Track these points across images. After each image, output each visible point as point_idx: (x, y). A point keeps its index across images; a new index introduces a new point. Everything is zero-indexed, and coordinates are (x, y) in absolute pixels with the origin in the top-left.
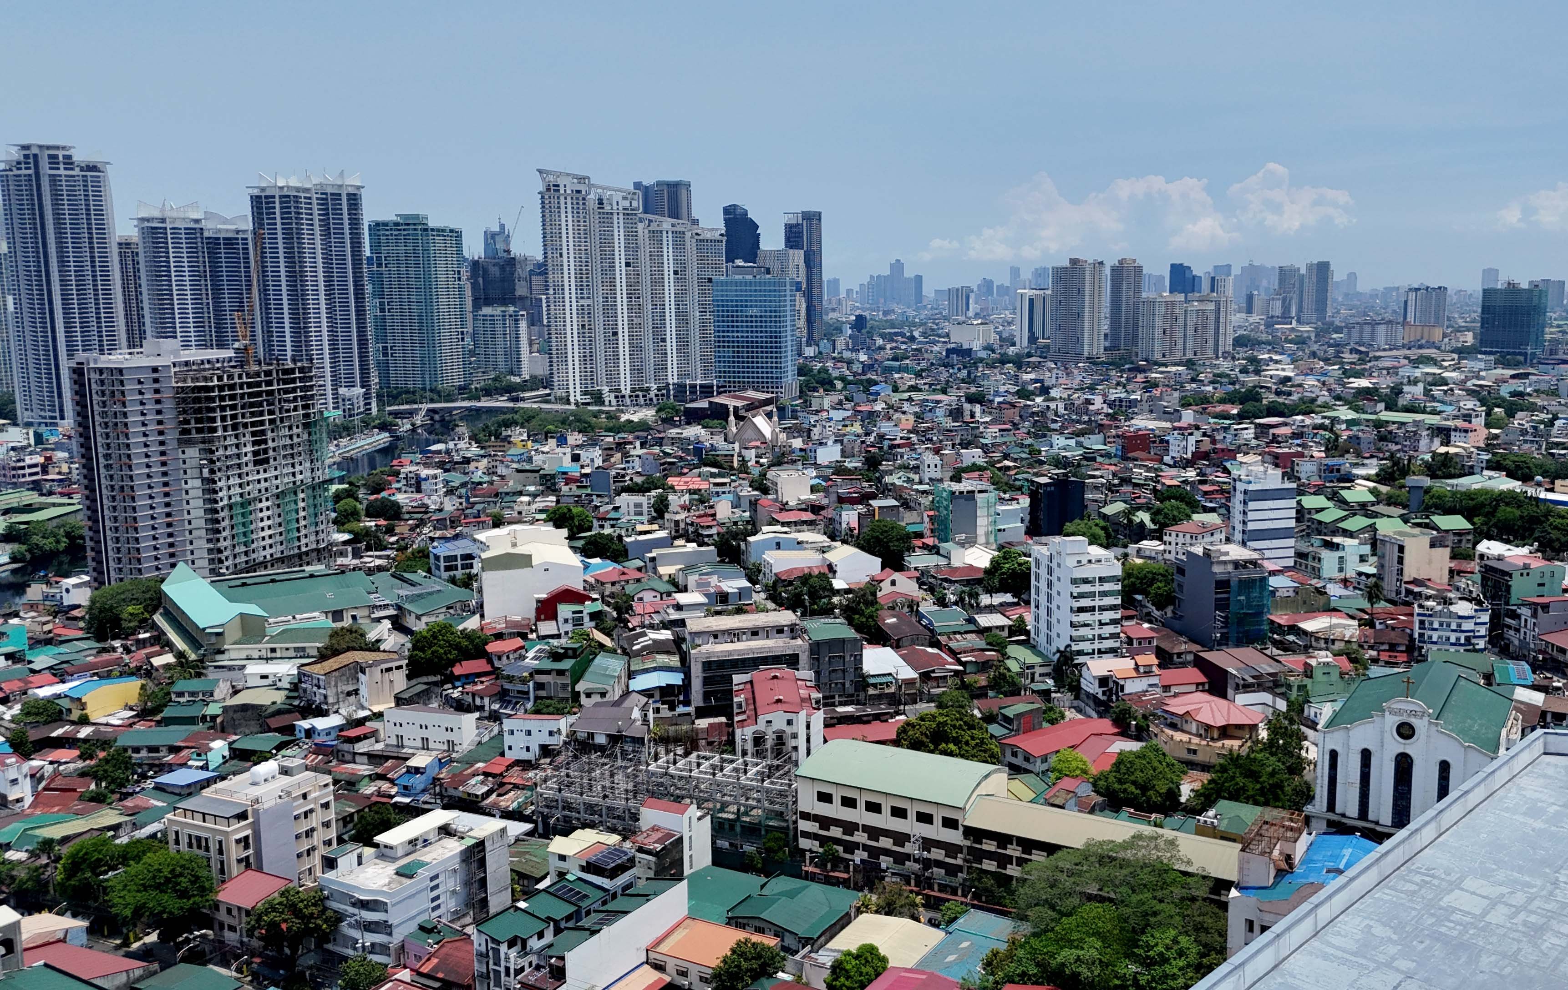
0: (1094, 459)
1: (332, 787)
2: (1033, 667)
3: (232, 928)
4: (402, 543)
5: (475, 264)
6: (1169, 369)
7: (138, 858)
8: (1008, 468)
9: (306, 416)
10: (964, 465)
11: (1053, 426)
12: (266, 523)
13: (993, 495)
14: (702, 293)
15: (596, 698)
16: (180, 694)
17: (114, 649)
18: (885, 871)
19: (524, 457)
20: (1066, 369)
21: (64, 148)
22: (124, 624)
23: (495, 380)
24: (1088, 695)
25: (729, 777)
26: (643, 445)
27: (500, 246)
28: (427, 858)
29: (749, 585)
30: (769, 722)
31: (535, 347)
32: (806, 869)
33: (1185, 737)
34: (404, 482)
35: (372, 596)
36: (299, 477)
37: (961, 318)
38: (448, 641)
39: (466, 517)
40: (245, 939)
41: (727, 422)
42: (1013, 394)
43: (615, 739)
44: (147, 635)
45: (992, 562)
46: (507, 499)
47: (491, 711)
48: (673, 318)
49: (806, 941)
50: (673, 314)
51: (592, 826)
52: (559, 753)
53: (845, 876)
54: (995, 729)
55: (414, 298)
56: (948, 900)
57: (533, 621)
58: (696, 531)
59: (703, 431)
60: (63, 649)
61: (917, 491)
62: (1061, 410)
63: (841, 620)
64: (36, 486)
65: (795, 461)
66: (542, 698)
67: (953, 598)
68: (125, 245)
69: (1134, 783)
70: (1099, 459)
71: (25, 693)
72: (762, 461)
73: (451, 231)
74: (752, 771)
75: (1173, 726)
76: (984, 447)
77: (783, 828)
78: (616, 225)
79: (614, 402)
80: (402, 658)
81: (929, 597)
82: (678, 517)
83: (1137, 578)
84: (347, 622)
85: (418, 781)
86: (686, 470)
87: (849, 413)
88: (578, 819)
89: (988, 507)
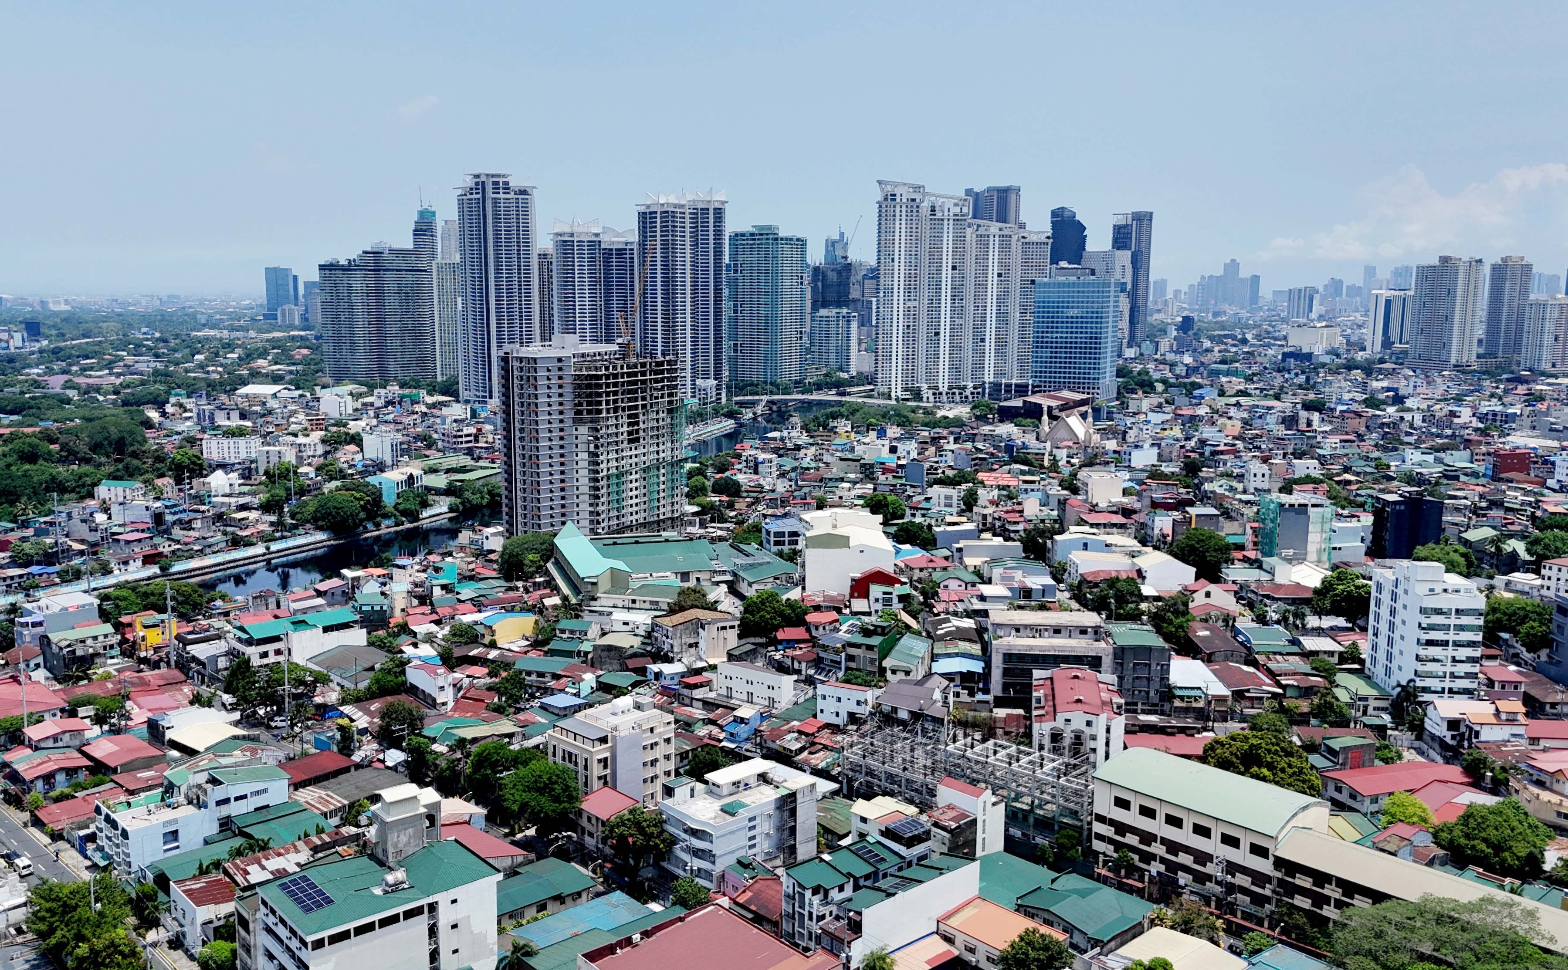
0: (1457, 478)
1: (673, 726)
2: (1366, 699)
3: (591, 835)
4: (740, 518)
5: (816, 270)
6: (1559, 381)
7: (525, 763)
8: (1349, 482)
9: (670, 403)
10: (1296, 476)
11: (1407, 439)
12: (634, 493)
13: (1329, 510)
14: (1024, 295)
15: (901, 676)
16: (563, 631)
17: (517, 589)
18: (1183, 888)
19: (847, 447)
20: (1427, 377)
21: (503, 176)
22: (526, 569)
23: (826, 375)
24: (1433, 737)
25: (1025, 768)
26: (956, 441)
27: (839, 253)
28: (747, 801)
29: (1053, 583)
30: (1068, 720)
31: (864, 346)
32: (1099, 871)
33: (1555, 799)
34: (744, 464)
35: (714, 562)
36: (662, 455)
37: (1302, 320)
38: (773, 608)
39: (794, 498)
40: (600, 846)
41: (1040, 421)
42: (1359, 403)
43: (916, 716)
44: (542, 579)
45: (1323, 582)
46: (830, 484)
47: (807, 675)
48: (994, 319)
49: (1096, 943)
50: (994, 315)
51: (892, 794)
52: (865, 722)
53: (1140, 885)
54: (1315, 759)
55: (762, 301)
56: (1253, 930)
57: (847, 598)
58: (1003, 526)
59: (1015, 429)
60: (481, 585)
61: (1241, 501)
62: (1418, 422)
63: (1149, 627)
64: (470, 452)
65: (1108, 463)
66: (852, 669)
67: (1275, 617)
68: (543, 256)
69: (1485, 840)
70: (1463, 478)
71: (453, 618)
72: (1073, 461)
73: (798, 240)
74: (1048, 766)
75: (1540, 784)
76: (1322, 459)
77: (1077, 827)
78: (946, 231)
79: (931, 399)
80: (735, 619)
81: (1247, 612)
82: (986, 511)
83: (1505, 614)
84: (692, 583)
85: (743, 731)
86: (996, 467)
87: (1169, 417)
88: (879, 786)
89: (1323, 523)
